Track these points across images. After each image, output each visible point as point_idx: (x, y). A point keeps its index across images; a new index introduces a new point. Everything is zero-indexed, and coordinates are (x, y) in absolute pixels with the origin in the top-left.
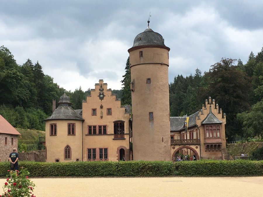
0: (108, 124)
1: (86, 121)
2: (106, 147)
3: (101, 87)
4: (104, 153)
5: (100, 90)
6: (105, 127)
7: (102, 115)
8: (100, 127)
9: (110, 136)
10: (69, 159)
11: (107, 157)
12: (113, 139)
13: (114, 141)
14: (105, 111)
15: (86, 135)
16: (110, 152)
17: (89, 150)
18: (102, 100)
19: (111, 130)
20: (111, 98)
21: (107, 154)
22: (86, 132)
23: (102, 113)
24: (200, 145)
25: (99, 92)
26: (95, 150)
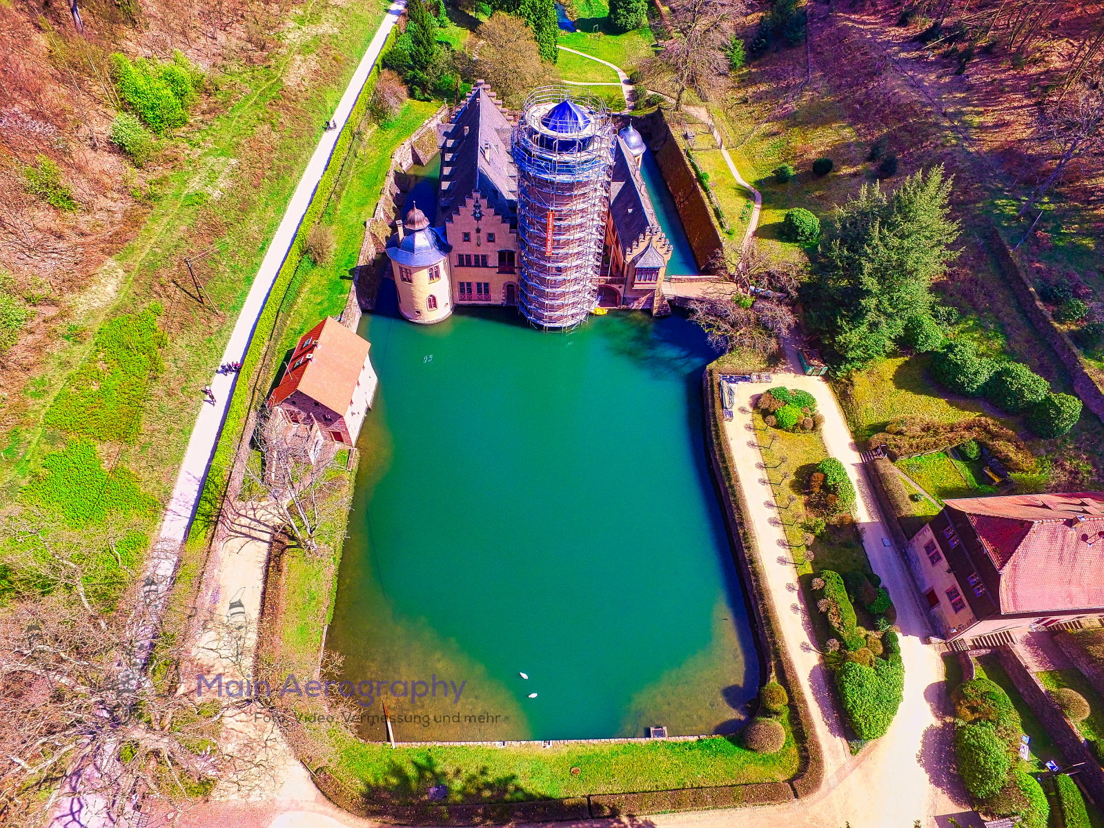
0: (489, 254)
1: (454, 249)
2: (487, 282)
3: (477, 202)
4: (484, 288)
5: (475, 206)
6: (484, 257)
7: (480, 242)
8: (477, 256)
10: (434, 309)
13: (498, 274)
14: (483, 235)
15: (456, 267)
16: (492, 287)
17: (462, 284)
18: (479, 221)
19: (493, 260)
20: (494, 219)
21: (488, 289)
22: (456, 262)
24: (625, 283)
26: (469, 284)
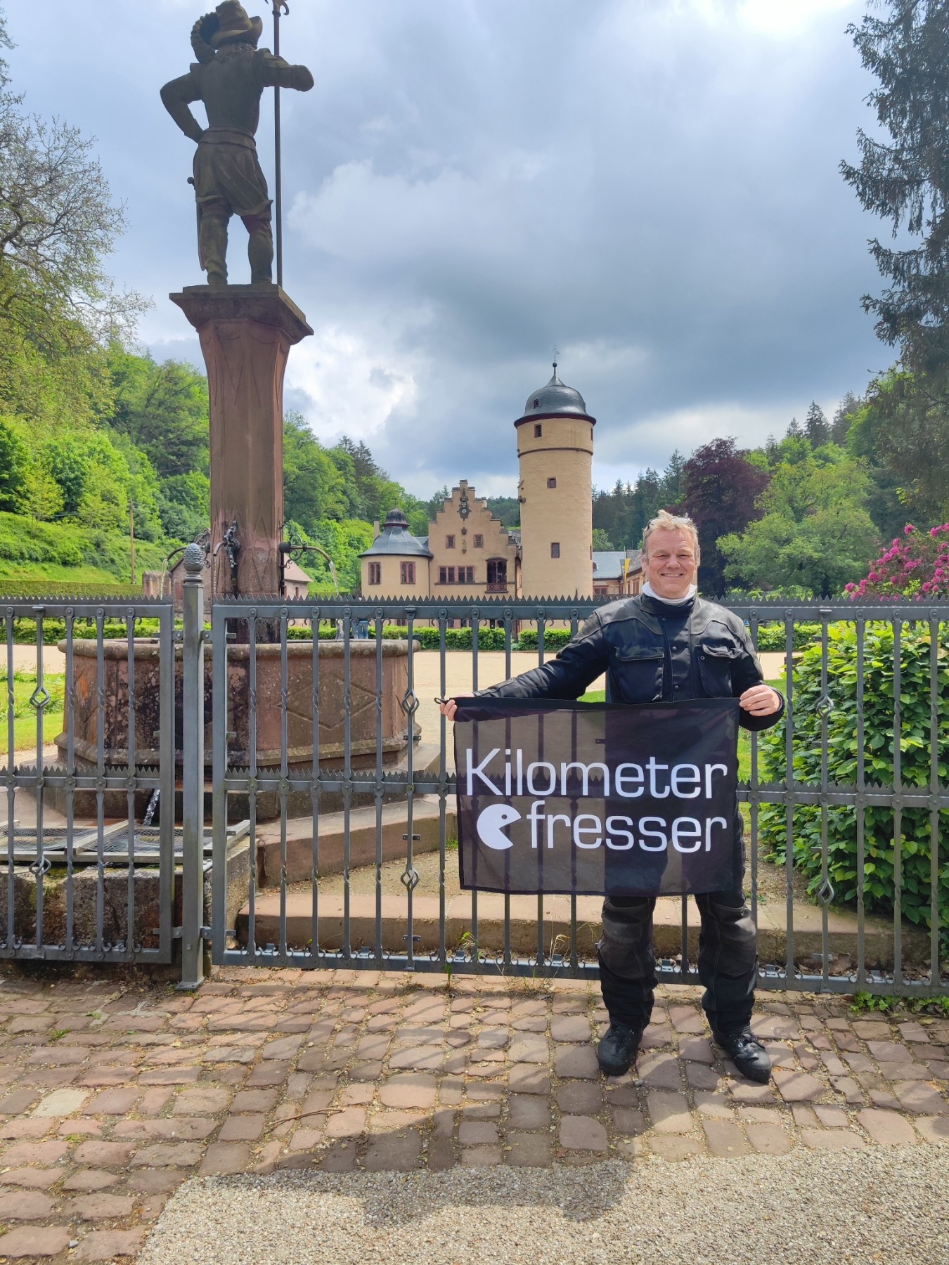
0: (476, 564)
1: (436, 558)
3: (464, 494)
5: (461, 500)
6: (470, 569)
7: (466, 547)
8: (461, 569)
9: (481, 586)
12: (486, 593)
14: (470, 539)
15: (436, 583)
18: (466, 519)
19: (481, 574)
20: (484, 516)
22: (437, 578)
23: (464, 543)
25: (460, 503)
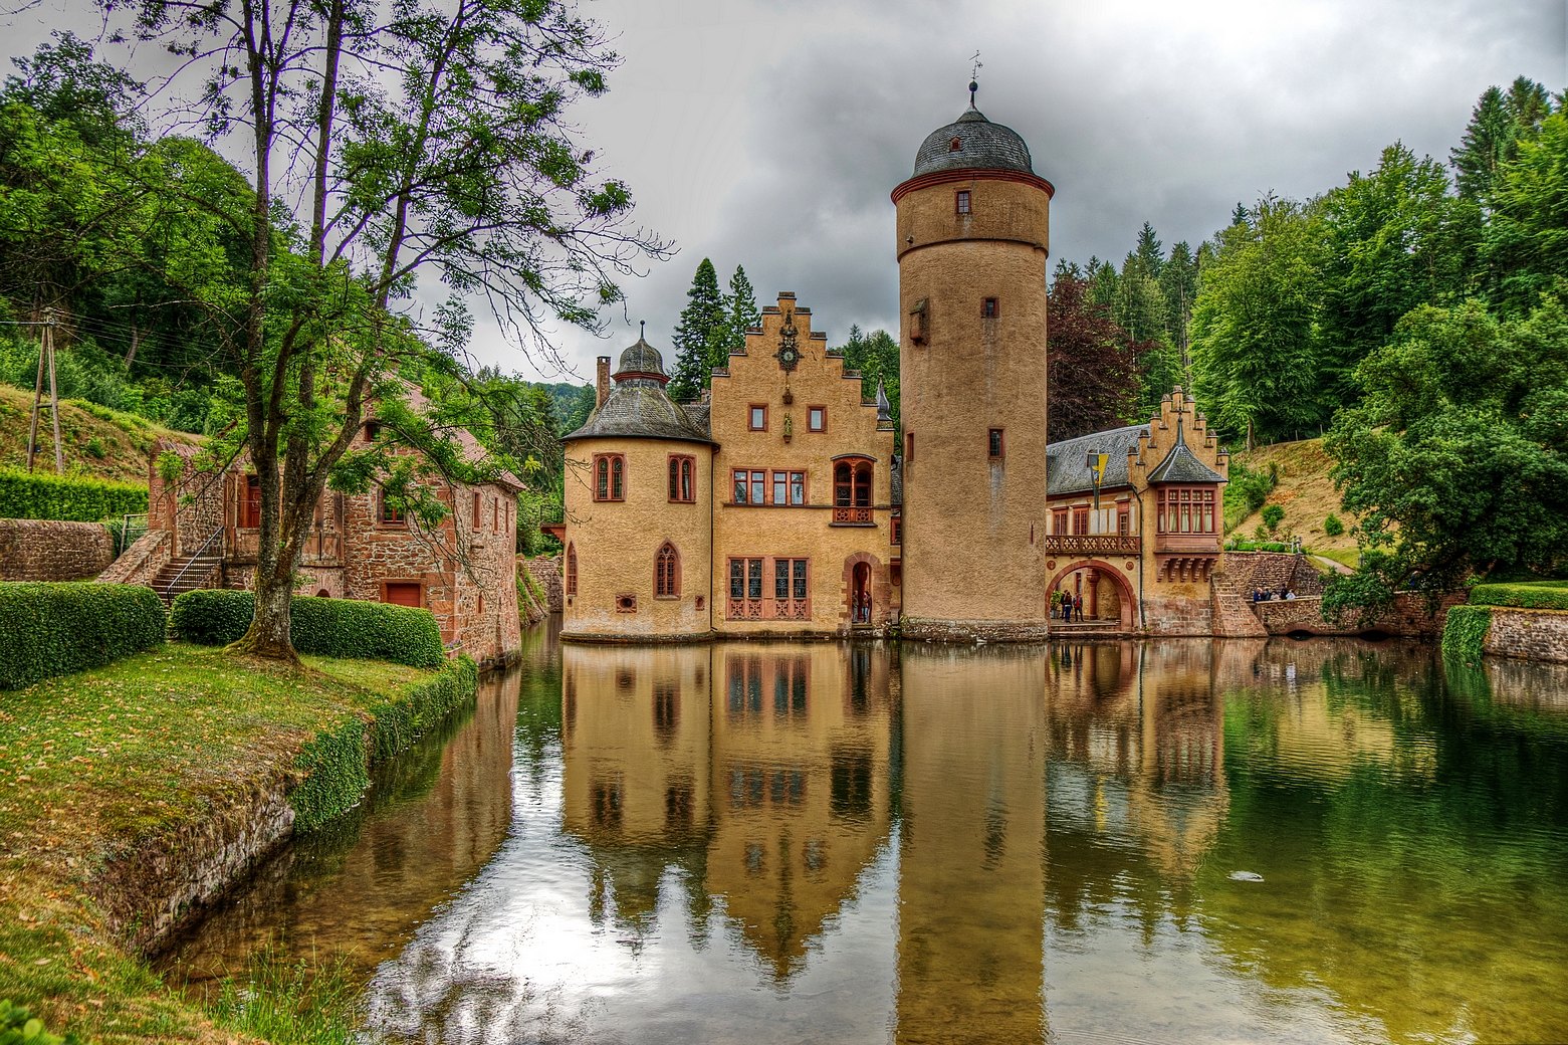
0: (812, 465)
1: (724, 449)
2: (801, 555)
3: (789, 320)
4: (794, 577)
5: (782, 332)
6: (799, 477)
7: (790, 430)
8: (780, 476)
9: (819, 513)
10: (671, 596)
11: (803, 593)
12: (831, 526)
13: (832, 531)
14: (799, 414)
15: (726, 506)
16: (815, 573)
17: (736, 563)
18: (792, 373)
19: (822, 489)
20: (826, 368)
21: (804, 581)
22: (727, 492)
23: (788, 421)
24: (1140, 556)
25: (780, 339)
26: (757, 563)
